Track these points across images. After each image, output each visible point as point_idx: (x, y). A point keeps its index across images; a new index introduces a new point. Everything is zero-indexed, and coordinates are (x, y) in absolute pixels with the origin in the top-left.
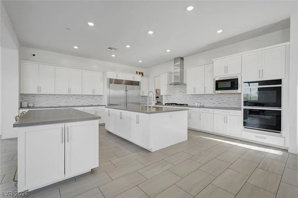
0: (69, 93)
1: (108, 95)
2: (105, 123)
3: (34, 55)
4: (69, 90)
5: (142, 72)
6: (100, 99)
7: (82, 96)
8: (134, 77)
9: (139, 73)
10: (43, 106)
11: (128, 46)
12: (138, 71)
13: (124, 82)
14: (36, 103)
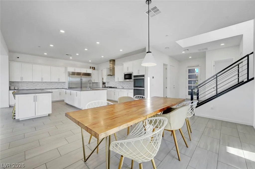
0: (42, 80)
1: (68, 81)
2: (64, 100)
3: (18, 58)
4: (42, 79)
5: (94, 67)
6: (64, 85)
7: (51, 82)
8: (87, 71)
9: (92, 67)
10: (24, 89)
11: (77, 54)
12: (92, 66)
13: (82, 74)
14: (20, 87)
